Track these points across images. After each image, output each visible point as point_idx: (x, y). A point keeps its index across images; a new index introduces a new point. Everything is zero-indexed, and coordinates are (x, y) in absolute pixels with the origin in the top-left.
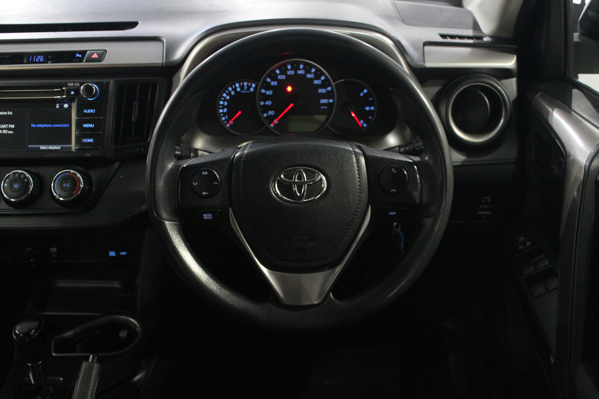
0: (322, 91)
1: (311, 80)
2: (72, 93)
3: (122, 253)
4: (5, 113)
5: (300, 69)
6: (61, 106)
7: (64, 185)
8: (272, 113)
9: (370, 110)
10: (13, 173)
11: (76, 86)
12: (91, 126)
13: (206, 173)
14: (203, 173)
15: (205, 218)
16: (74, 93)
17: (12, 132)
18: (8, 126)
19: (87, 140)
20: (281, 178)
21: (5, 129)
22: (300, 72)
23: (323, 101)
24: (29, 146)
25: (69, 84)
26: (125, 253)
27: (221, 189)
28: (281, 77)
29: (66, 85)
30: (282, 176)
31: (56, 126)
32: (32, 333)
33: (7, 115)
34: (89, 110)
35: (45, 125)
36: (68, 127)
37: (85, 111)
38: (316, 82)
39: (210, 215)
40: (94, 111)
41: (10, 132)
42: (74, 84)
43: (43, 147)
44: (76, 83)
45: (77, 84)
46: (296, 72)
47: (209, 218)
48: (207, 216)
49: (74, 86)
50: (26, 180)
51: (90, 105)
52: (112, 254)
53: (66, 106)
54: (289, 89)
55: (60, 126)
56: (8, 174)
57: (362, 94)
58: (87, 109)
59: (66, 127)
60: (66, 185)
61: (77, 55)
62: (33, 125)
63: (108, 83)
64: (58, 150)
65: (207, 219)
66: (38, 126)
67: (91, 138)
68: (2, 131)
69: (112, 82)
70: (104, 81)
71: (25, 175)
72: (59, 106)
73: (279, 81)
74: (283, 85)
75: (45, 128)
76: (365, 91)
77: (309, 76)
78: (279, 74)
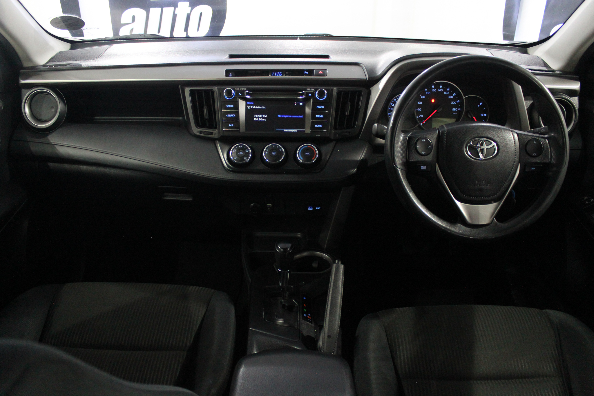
0: (453, 103)
1: (447, 95)
2: (310, 95)
3: (317, 208)
4: (261, 107)
5: (440, 88)
6: (298, 104)
7: (306, 153)
8: (421, 116)
9: (484, 116)
10: (271, 145)
11: (312, 91)
12: (321, 116)
13: (424, 140)
14: (423, 140)
15: (422, 169)
16: (311, 95)
17: (265, 120)
18: (263, 116)
19: (318, 126)
20: (470, 144)
21: (260, 118)
22: (440, 90)
23: (454, 109)
24: (276, 129)
25: (307, 89)
26: (319, 208)
27: (433, 150)
28: (428, 93)
29: (305, 90)
30: (471, 143)
31: (294, 116)
32: (288, 249)
33: (262, 109)
34: (320, 106)
35: (287, 116)
36: (302, 118)
37: (318, 107)
38: (450, 97)
39: (425, 167)
40: (323, 107)
41: (264, 120)
42: (311, 89)
43: (285, 130)
44: (312, 88)
45: (313, 90)
46: (437, 90)
47: (424, 169)
48: (423, 168)
49: (311, 90)
50: (280, 150)
51: (321, 103)
52: (310, 208)
53: (301, 104)
54: (433, 101)
55: (297, 117)
56: (268, 146)
57: (478, 106)
58: (319, 105)
59: (301, 118)
60: (307, 153)
61: (305, 72)
62: (279, 116)
63: (332, 90)
64: (296, 132)
65: (423, 170)
66: (283, 116)
67: (321, 125)
68: (258, 119)
69: (335, 88)
70: (330, 88)
71: (279, 146)
72: (297, 104)
73: (426, 96)
74: (429, 98)
75: (287, 118)
76: (481, 104)
77: (445, 93)
78: (427, 91)
